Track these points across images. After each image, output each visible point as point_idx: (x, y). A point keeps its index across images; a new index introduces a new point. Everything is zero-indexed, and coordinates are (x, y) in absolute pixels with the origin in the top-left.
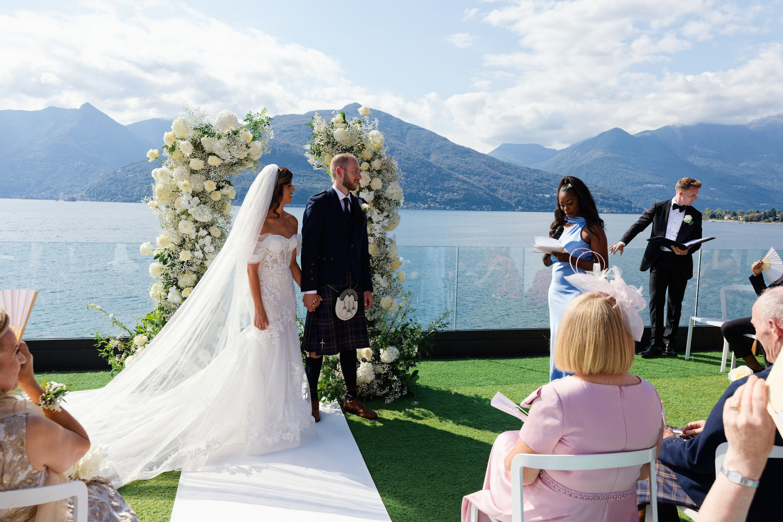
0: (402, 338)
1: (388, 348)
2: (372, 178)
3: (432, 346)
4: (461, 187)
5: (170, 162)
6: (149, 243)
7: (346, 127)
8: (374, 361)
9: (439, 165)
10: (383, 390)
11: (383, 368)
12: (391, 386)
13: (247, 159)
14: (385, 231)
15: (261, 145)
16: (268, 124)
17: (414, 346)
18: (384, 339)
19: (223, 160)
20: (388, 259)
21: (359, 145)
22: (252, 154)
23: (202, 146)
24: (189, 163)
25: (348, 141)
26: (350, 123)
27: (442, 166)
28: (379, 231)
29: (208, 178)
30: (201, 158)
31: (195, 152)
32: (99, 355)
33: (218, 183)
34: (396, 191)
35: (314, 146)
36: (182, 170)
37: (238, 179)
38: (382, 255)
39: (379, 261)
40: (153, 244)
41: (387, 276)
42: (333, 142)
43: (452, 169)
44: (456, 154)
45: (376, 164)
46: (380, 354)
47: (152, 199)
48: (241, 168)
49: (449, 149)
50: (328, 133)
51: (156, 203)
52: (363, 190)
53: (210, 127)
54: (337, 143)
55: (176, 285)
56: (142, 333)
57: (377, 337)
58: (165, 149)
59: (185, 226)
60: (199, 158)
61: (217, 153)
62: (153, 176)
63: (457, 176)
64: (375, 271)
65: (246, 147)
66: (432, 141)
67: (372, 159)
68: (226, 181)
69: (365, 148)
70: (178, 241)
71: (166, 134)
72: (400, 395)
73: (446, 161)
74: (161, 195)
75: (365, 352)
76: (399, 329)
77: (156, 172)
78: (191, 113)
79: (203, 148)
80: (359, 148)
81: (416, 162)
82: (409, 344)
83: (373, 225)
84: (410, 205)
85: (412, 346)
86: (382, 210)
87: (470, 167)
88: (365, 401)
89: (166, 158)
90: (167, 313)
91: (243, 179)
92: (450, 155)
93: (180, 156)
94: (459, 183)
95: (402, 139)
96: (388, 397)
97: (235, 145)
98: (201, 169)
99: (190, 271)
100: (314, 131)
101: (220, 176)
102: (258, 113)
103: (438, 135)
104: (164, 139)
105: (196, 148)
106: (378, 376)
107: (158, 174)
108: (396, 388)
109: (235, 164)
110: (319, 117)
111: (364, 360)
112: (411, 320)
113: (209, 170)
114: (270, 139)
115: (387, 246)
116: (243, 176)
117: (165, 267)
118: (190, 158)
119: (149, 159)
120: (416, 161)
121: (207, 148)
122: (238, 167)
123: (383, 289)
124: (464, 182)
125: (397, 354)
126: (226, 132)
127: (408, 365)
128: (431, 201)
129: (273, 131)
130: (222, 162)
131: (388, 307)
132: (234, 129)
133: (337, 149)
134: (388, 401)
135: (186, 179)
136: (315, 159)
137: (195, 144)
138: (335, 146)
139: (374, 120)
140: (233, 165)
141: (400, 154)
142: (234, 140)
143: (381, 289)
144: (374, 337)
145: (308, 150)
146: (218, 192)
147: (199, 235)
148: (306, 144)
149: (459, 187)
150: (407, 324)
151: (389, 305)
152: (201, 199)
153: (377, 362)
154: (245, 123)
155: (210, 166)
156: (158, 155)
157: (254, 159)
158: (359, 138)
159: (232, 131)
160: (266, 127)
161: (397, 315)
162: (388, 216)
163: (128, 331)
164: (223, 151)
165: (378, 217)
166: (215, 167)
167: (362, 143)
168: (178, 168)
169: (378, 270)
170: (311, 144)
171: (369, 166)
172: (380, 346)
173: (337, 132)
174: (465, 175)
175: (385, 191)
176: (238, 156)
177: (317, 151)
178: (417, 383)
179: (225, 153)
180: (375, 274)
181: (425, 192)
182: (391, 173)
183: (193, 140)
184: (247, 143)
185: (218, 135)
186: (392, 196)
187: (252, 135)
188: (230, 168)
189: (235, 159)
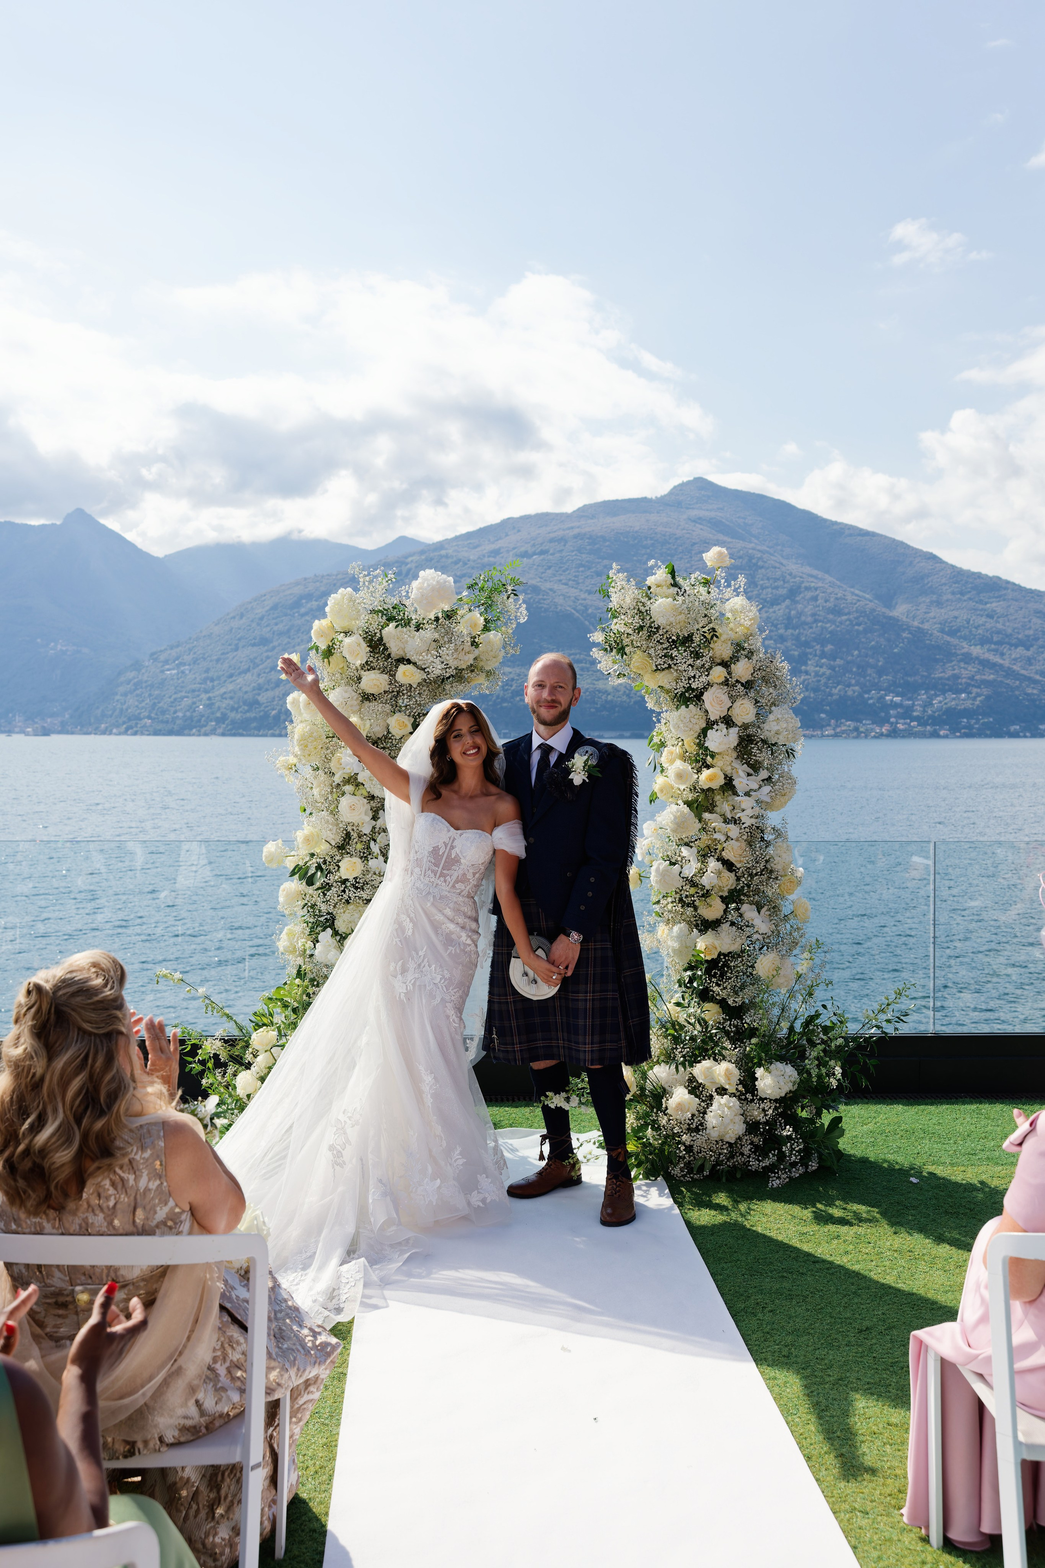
0: (804, 1046)
1: (773, 1067)
2: (733, 699)
3: (873, 1065)
4: (978, 677)
6: (280, 841)
7: (677, 594)
8: (744, 1094)
9: (916, 623)
10: (764, 1158)
11: (764, 1111)
12: (781, 1151)
13: (472, 668)
14: (762, 811)
15: (500, 638)
16: (516, 594)
17: (832, 1063)
18: (764, 1046)
19: (428, 672)
20: (771, 872)
22: (483, 657)
23: (384, 645)
24: (359, 678)
25: (682, 623)
26: (685, 584)
27: (926, 626)
28: (749, 812)
29: (396, 709)
30: (383, 670)
31: (371, 659)
33: (415, 719)
34: (785, 725)
35: (612, 634)
36: (347, 695)
38: (757, 862)
39: (751, 876)
40: (289, 843)
41: (769, 910)
42: (651, 627)
43: (952, 633)
44: (962, 593)
45: (742, 670)
46: (757, 1079)
47: (287, 753)
48: (461, 687)
49: (943, 581)
50: (640, 608)
51: (292, 760)
52: (715, 726)
53: (402, 606)
54: (658, 628)
55: (332, 926)
56: (264, 1025)
57: (748, 1042)
58: (314, 653)
59: (352, 808)
60: (379, 669)
61: (415, 658)
62: (289, 706)
63: (965, 651)
64: (742, 897)
65: (472, 645)
66: (897, 563)
67: (735, 659)
69: (717, 637)
70: (337, 839)
71: (317, 624)
72: (802, 1171)
73: (934, 612)
74: (306, 746)
75: (723, 1073)
76: (798, 1027)
77: (294, 699)
79: (386, 649)
80: (705, 637)
81: (855, 618)
82: (820, 1059)
83: (736, 798)
84: (844, 728)
85: (828, 1062)
86: (755, 767)
87: (999, 626)
90: (313, 985)
92: (945, 597)
93: (341, 666)
94: (972, 669)
96: (775, 1173)
97: (450, 642)
98: (382, 691)
99: (360, 898)
100: (611, 606)
101: (420, 705)
103: (913, 549)
104: (312, 635)
105: (375, 649)
106: (752, 1126)
107: (301, 705)
108: (791, 1154)
109: (449, 678)
110: (620, 575)
111: (722, 1091)
112: (824, 1006)
113: (398, 692)
114: (518, 624)
115: (768, 844)
117: (310, 890)
118: (363, 669)
120: (855, 615)
121: (395, 649)
122: (454, 685)
123: (760, 938)
124: (985, 664)
125: (793, 1080)
126: (432, 616)
127: (819, 1105)
128: (899, 716)
129: (524, 606)
130: (425, 676)
131: (771, 977)
132: (447, 608)
133: (659, 641)
134: (776, 1184)
135: (354, 712)
136: (614, 662)
137: (371, 640)
138: (655, 633)
139: (735, 579)
140: (444, 681)
141: (815, 599)
142: (449, 632)
143: (755, 936)
144: (742, 1042)
145: (600, 644)
147: (378, 827)
148: (595, 631)
149: (972, 678)
150: (817, 1015)
151: (775, 973)
153: (749, 1096)
155: (401, 686)
157: (487, 668)
158: (706, 616)
159: (443, 611)
160: (511, 600)
161: (792, 994)
162: (769, 779)
163: (236, 1023)
164: (427, 655)
165: (748, 782)
166: (410, 686)
167: (711, 626)
168: (338, 690)
169: (750, 896)
170: (603, 630)
171: (726, 675)
172: (756, 1061)
173: (660, 605)
174: (986, 647)
175: (761, 726)
176: (455, 662)
177: (618, 645)
178: (841, 1146)
179: (432, 659)
180: (742, 904)
181: (883, 692)
182: (775, 686)
183: (367, 633)
184: (473, 635)
185: (417, 622)
186: (778, 736)
187: (482, 618)
188: (439, 686)
189: (451, 669)
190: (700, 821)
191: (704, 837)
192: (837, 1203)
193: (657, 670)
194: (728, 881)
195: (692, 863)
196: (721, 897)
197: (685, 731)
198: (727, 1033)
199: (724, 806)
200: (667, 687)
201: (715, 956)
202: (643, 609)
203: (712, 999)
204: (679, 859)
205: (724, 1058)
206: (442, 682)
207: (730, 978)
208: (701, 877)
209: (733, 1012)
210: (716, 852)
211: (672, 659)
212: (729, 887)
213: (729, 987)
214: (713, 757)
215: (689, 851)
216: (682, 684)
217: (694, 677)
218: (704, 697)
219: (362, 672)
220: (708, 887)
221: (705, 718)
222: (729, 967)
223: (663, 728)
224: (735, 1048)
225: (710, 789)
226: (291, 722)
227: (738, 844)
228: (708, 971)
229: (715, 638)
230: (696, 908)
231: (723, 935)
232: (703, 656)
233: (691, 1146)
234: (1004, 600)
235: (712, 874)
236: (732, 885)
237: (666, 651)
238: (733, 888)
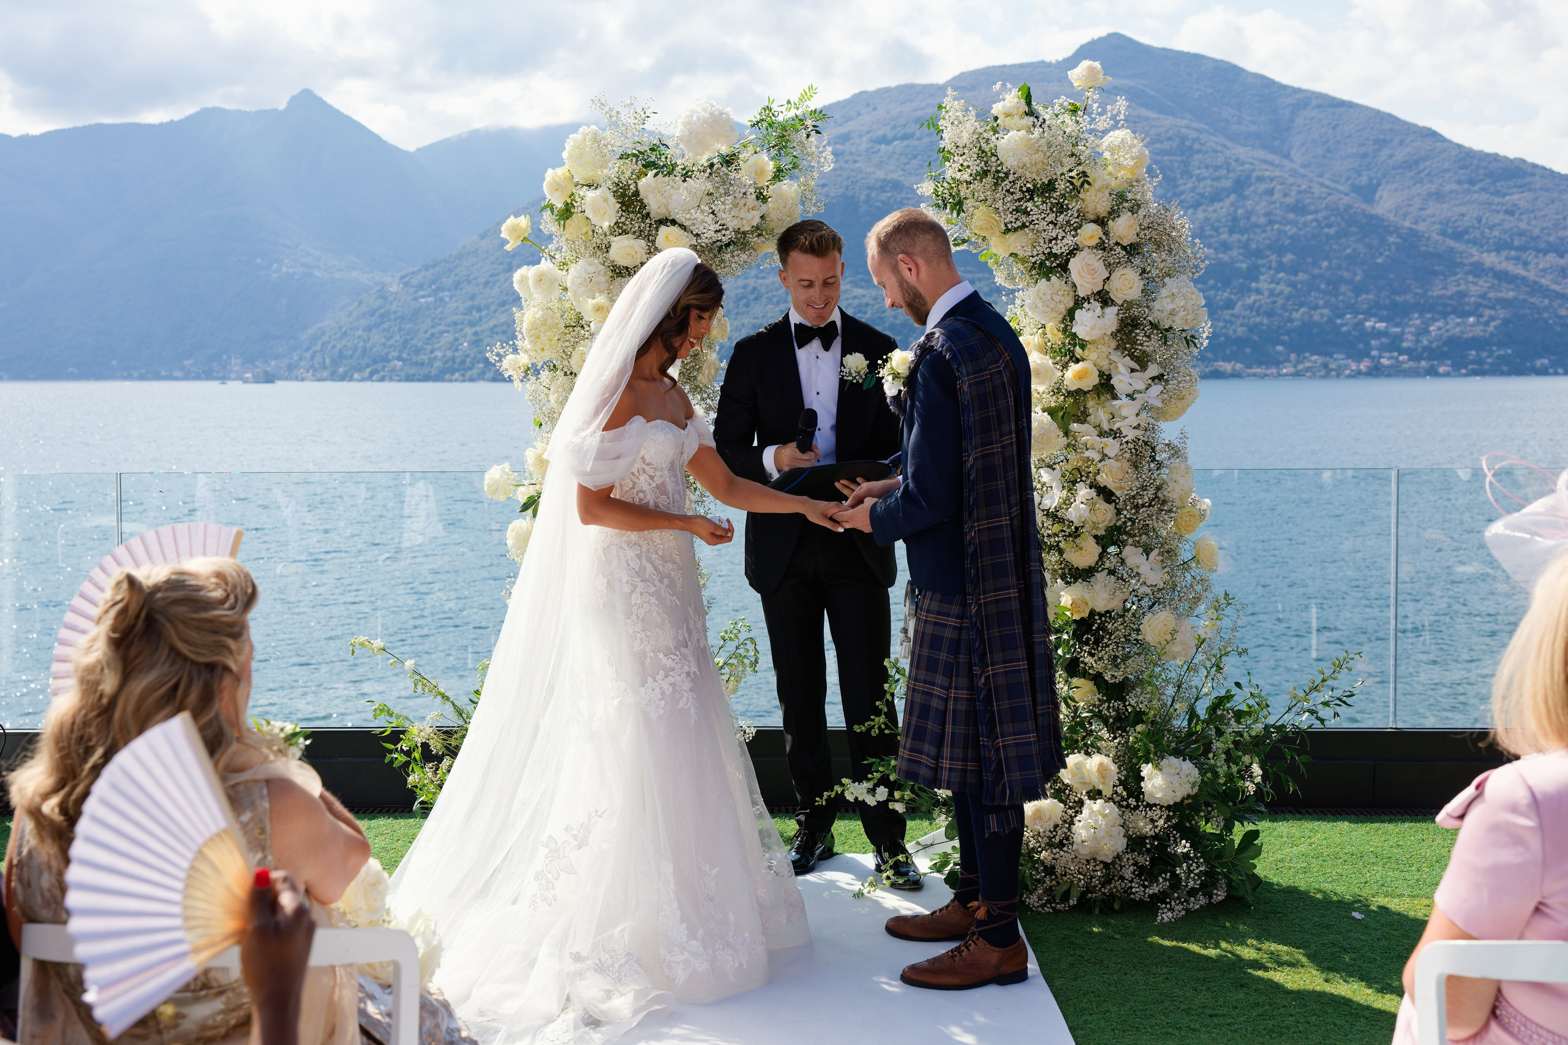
0: (1208, 736)
1: (1164, 763)
2: (1110, 267)
3: (1304, 763)
4: (1492, 295)
5: (558, 249)
6: (507, 466)
7: (1034, 126)
8: (1124, 799)
9: (1407, 224)
10: (1151, 883)
11: (1152, 821)
12: (1173, 874)
13: (758, 230)
14: (1152, 420)
15: (796, 191)
17: (1246, 759)
18: (1153, 735)
19: (697, 235)
20: (1164, 502)
21: (1073, 174)
22: (773, 215)
23: (641, 201)
24: (608, 247)
25: (1039, 165)
26: (1046, 114)
27: (1421, 227)
28: (1132, 421)
30: (640, 234)
31: (623, 219)
32: (386, 761)
34: (1182, 303)
35: (945, 184)
36: (591, 269)
37: (741, 298)
38: (1144, 490)
39: (1137, 507)
41: (1160, 553)
42: (998, 172)
43: (1458, 236)
44: (1472, 182)
45: (1124, 228)
46: (1142, 779)
47: (515, 351)
48: (744, 257)
49: (1446, 165)
50: (984, 146)
51: (522, 359)
52: (1086, 305)
53: (663, 148)
54: (1007, 174)
57: (1131, 729)
58: (547, 214)
60: (634, 233)
61: (680, 217)
62: (516, 286)
63: (1474, 259)
64: (1125, 537)
65: (758, 198)
66: (1381, 143)
67: (1114, 213)
69: (1089, 184)
72: (1203, 901)
73: (1433, 208)
74: (538, 337)
75: (1095, 769)
76: (1202, 712)
77: (523, 277)
78: (614, 113)
79: (643, 206)
80: (1072, 184)
81: (1326, 218)
82: (1227, 752)
83: (1115, 402)
84: (1308, 364)
85: (1240, 757)
86: (1142, 361)
87: (1523, 225)
88: (1097, 911)
89: (550, 238)
91: (756, 299)
92: (1448, 188)
93: (584, 231)
94: (1484, 284)
95: (1277, 143)
96: (1166, 903)
97: (727, 194)
100: (942, 144)
102: (789, 102)
103: (1405, 123)
104: (545, 188)
105: (628, 207)
106: (1135, 842)
107: (530, 282)
108: (1188, 878)
109: (728, 245)
110: (956, 103)
111: (1095, 794)
112: (1238, 685)
114: (821, 173)
115: (1160, 465)
116: (755, 289)
118: (612, 233)
119: (507, 242)
120: (1325, 213)
121: (655, 205)
122: (735, 253)
123: (1148, 590)
124: (1503, 277)
125: (1192, 780)
126: (703, 161)
127: (1228, 815)
128: (1382, 348)
129: (830, 148)
130: (695, 242)
131: (1164, 642)
132: (725, 150)
133: (1008, 191)
134: (1166, 916)
135: (601, 292)
137: (623, 195)
138: (1003, 180)
139: (1112, 102)
140: (721, 247)
141: (1270, 192)
142: (725, 180)
143: (1142, 590)
144: (1124, 731)
145: (929, 197)
148: (921, 181)
149: (1484, 296)
150: (1228, 697)
151: (1169, 637)
153: (1132, 802)
154: (756, 132)
156: (530, 230)
158: (1073, 155)
159: (720, 155)
160: (811, 139)
161: (1191, 668)
162: (1159, 378)
163: (453, 704)
164: (696, 212)
165: (1131, 381)
167: (1080, 168)
168: (581, 262)
169: (1135, 536)
170: (935, 179)
171: (1101, 234)
172: (1140, 754)
173: (1009, 141)
174: (1504, 253)
175: (1150, 304)
176: (735, 222)
177: (955, 198)
178: (1259, 871)
179: (704, 218)
180: (1124, 546)
181: (1361, 316)
182: (1170, 251)
183: (617, 185)
184: (759, 185)
185: (684, 169)
186: (1173, 318)
187: (772, 163)
188: (715, 256)
189: (728, 232)
190: (1065, 433)
191: (1070, 455)
192: (1249, 941)
193: (1007, 231)
194: (1105, 514)
195: (1055, 490)
196: (1096, 537)
197: (1044, 312)
198: (1105, 720)
199: (1099, 414)
200: (1021, 254)
201: (1086, 615)
202: (986, 147)
203: (1084, 674)
204: (1039, 486)
205: (1099, 751)
206: (719, 252)
207: (1107, 646)
208: (1068, 507)
209: (1114, 691)
210: (1087, 477)
211: (1027, 213)
212: (1106, 523)
213: (1106, 657)
214: (1083, 347)
215: (1050, 474)
216: (1040, 249)
217: (1056, 239)
218: (1070, 266)
219: (612, 238)
220: (1077, 523)
221: (1072, 294)
222: (1104, 629)
223: (1018, 311)
224: (1115, 738)
225: (1079, 391)
226: (521, 307)
227: (1119, 464)
228: (1077, 636)
229: (1086, 186)
230: (1061, 552)
231: (1097, 587)
232: (1068, 209)
233: (1053, 867)
234: (1530, 190)
235: (1082, 506)
236: (1110, 521)
237: (1017, 204)
238: (1112, 524)
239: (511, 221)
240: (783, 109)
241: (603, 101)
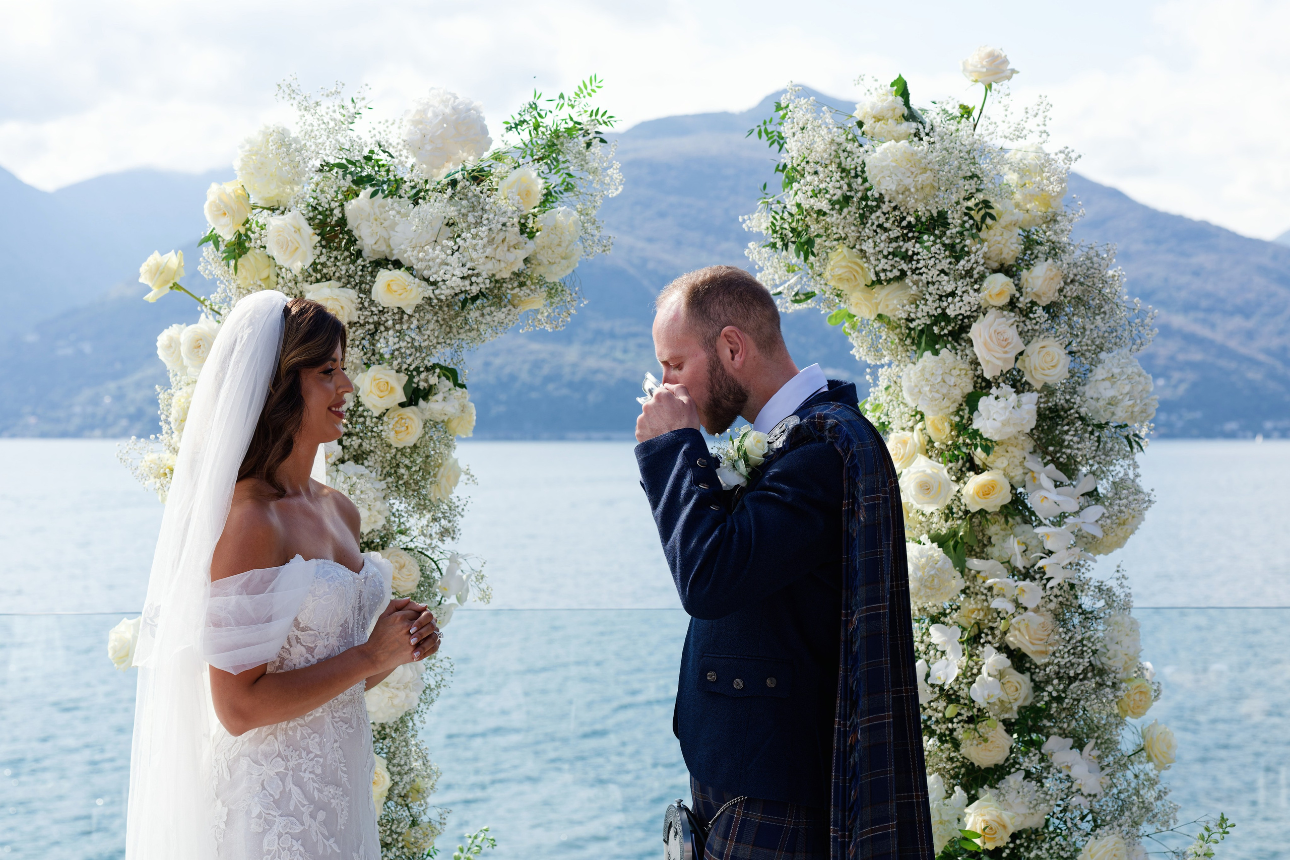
2: (1026, 336)
4: (1180, 357)
5: (225, 301)
7: (918, 134)
13: (520, 279)
14: (1084, 555)
15: (575, 223)
16: (602, 141)
19: (434, 284)
21: (971, 203)
22: (543, 257)
23: (349, 232)
25: (927, 190)
28: (1060, 557)
29: (370, 358)
30: (347, 281)
31: (323, 259)
33: (411, 377)
34: (1127, 388)
35: (786, 215)
38: (1072, 654)
39: (1064, 681)
41: (1096, 747)
42: (866, 199)
45: (1041, 280)
48: (500, 315)
50: (845, 162)
52: (994, 390)
53: (382, 156)
54: (880, 201)
58: (208, 250)
60: (339, 279)
61: (408, 256)
62: (161, 353)
64: (1046, 723)
65: (522, 232)
67: (1025, 260)
68: (441, 367)
69: (993, 218)
71: (214, 190)
77: (172, 341)
79: (352, 241)
80: (971, 218)
83: (1039, 530)
86: (1068, 469)
87: (1209, 287)
89: (211, 285)
93: (264, 275)
94: (1172, 346)
97: (478, 224)
100: (785, 158)
101: (419, 349)
102: (562, 96)
104: (206, 211)
105: (329, 242)
107: (183, 349)
109: (475, 299)
110: (803, 101)
113: (377, 324)
114: (606, 199)
115: (1093, 619)
118: (307, 277)
119: (149, 290)
121: (370, 240)
122: (487, 310)
124: (1190, 339)
126: (441, 176)
130: (429, 293)
132: (471, 162)
133: (880, 226)
136: (790, 269)
137: (324, 224)
138: (872, 210)
140: (468, 300)
145: (762, 235)
146: (410, 411)
149: (1172, 358)
152: (346, 442)
154: (517, 139)
155: (382, 313)
156: (183, 273)
157: (550, 279)
158: (973, 176)
159: (465, 170)
160: (593, 150)
162: (1096, 492)
164: (434, 249)
165: (1056, 499)
166: (401, 311)
169: (1061, 721)
170: (771, 208)
171: (1013, 290)
173: (884, 153)
175: (1079, 389)
176: (490, 265)
177: (799, 235)
179: (443, 256)
180: (1047, 735)
182: (1102, 314)
183: (315, 209)
184: (525, 213)
185: (413, 187)
186: (1113, 409)
187: (541, 181)
188: (457, 315)
189: (480, 280)
190: (962, 572)
191: (970, 605)
193: (879, 282)
194: (1019, 691)
195: (950, 655)
196: (1005, 722)
197: (933, 399)
199: (1008, 545)
200: (894, 315)
202: (849, 164)
204: (925, 650)
206: (463, 307)
208: (971, 683)
210: (994, 635)
211: (909, 258)
212: (1020, 703)
214: (987, 450)
215: (944, 633)
216: (926, 309)
217: (953, 294)
218: (970, 335)
220: (981, 704)
221: (971, 373)
223: (883, 398)
225: (982, 512)
226: (167, 385)
227: (1042, 619)
229: (989, 221)
230: (956, 745)
231: (1011, 797)
232: (968, 253)
234: (1213, 252)
235: (990, 679)
236: (1025, 699)
237: (894, 245)
238: (1027, 703)
239: (154, 258)
240: (552, 106)
241: (294, 86)
